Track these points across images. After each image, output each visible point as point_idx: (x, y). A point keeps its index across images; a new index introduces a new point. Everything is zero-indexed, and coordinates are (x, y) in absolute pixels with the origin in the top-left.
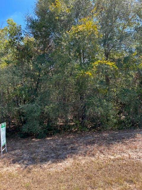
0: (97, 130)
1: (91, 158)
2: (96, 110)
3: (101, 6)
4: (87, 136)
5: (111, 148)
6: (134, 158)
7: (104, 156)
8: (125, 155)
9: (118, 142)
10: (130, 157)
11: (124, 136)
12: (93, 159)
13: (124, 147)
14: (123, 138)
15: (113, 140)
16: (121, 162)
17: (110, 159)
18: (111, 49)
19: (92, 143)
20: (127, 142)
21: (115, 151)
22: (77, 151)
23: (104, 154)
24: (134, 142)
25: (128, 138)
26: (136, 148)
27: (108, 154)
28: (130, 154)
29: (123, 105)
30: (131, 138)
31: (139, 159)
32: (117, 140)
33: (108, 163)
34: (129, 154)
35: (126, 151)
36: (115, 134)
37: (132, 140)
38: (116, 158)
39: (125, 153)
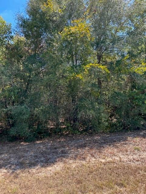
0: (89, 133)
1: (82, 161)
2: (88, 113)
3: (94, 8)
4: (78, 139)
5: (102, 151)
6: (125, 161)
7: (95, 159)
8: (116, 158)
9: (110, 145)
10: (121, 160)
11: (115, 139)
12: (84, 162)
13: (115, 150)
14: (115, 141)
15: (105, 143)
16: (111, 166)
17: (101, 162)
18: (104, 52)
19: (83, 146)
20: (118, 145)
21: (106, 154)
22: (68, 154)
23: (95, 158)
24: (125, 145)
25: (120, 141)
26: (127, 151)
27: (99, 157)
29: (115, 109)
30: (122, 141)
31: (130, 161)
32: (109, 143)
33: (99, 166)
34: (120, 157)
35: (117, 154)
36: (106, 137)
37: (123, 143)
38: (107, 161)
39: (116, 156)
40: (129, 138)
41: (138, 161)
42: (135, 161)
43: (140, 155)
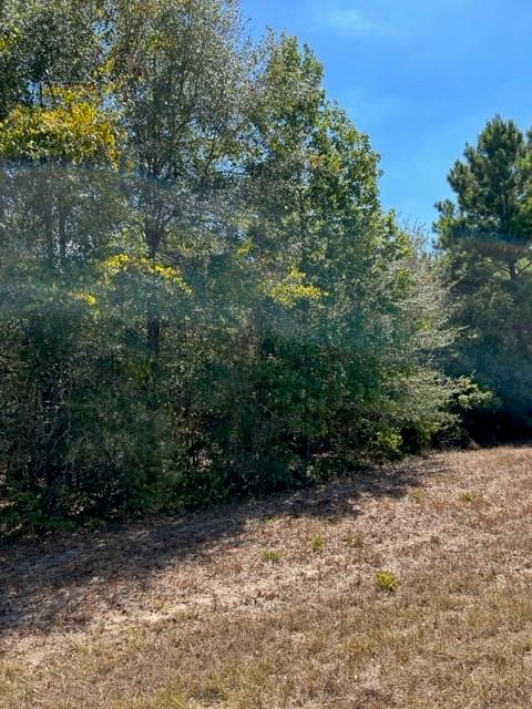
0: (108, 519)
1: (70, 636)
2: (109, 444)
3: (132, 61)
4: (62, 549)
5: (153, 583)
6: (231, 606)
7: (124, 618)
8: (200, 601)
9: (182, 557)
10: (216, 605)
11: (203, 532)
12: (79, 638)
13: (201, 571)
14: (201, 540)
15: (165, 551)
16: (180, 632)
17: (146, 624)
18: (169, 219)
19: (81, 575)
20: (210, 551)
21: (168, 592)
22: (14, 618)
23: (124, 612)
24: (235, 550)
25: (217, 538)
26: (238, 569)
27: (141, 607)
28: (219, 592)
29: (210, 422)
30: (225, 535)
31: (246, 604)
32: (180, 550)
33: (138, 642)
34: (215, 596)
35: (205, 584)
36: (172, 529)
37: (230, 543)
38: (167, 617)
39: (202, 591)
40: (249, 524)
41: (271, 597)
42: (261, 600)
43: (278, 578)
